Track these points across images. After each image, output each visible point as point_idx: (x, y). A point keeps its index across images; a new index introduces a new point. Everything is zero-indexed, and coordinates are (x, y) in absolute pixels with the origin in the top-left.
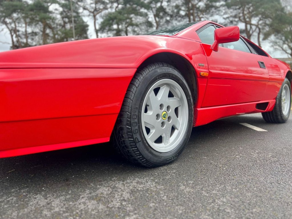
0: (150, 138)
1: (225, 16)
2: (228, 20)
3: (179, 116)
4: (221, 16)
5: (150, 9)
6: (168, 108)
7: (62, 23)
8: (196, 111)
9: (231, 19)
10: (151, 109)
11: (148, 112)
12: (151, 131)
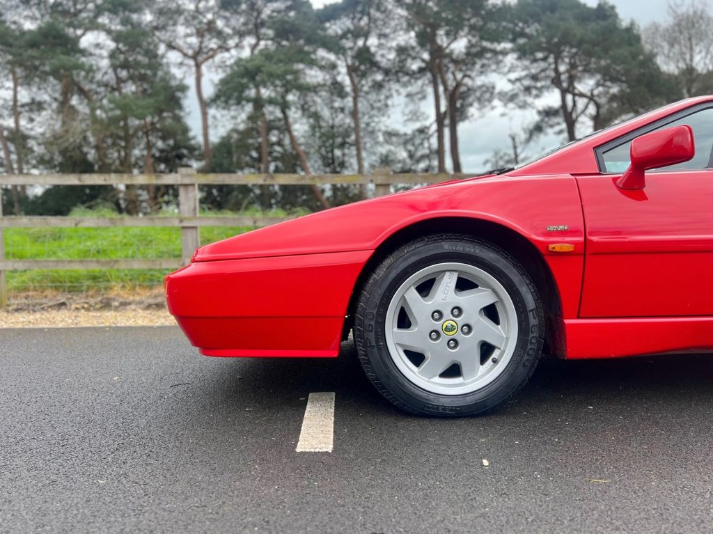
1: (513, 76)
2: (518, 84)
4: (505, 74)
5: (342, 51)
7: (113, 82)
9: (527, 82)
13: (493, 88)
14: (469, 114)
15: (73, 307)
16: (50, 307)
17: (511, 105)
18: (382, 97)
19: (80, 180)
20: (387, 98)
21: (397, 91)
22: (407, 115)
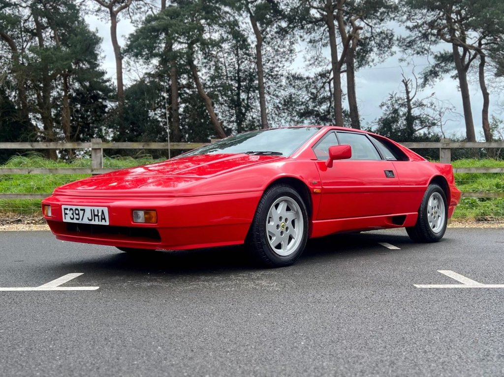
0: (273, 243)
3: (295, 228)
4: (403, 22)
6: (286, 220)
8: (311, 223)
10: (273, 221)
11: (270, 223)
12: (272, 238)
13: (392, 35)
14: (370, 59)
15: (26, 222)
16: (12, 222)
17: (409, 51)
18: (288, 43)
19: (32, 146)
20: (292, 43)
21: (301, 37)
22: (309, 60)
